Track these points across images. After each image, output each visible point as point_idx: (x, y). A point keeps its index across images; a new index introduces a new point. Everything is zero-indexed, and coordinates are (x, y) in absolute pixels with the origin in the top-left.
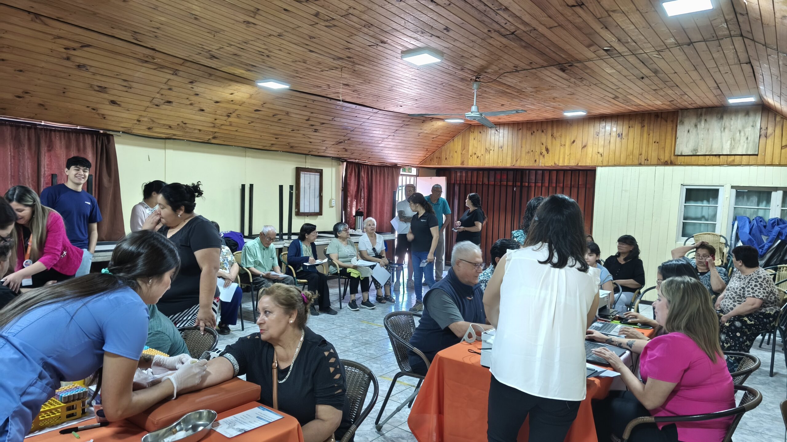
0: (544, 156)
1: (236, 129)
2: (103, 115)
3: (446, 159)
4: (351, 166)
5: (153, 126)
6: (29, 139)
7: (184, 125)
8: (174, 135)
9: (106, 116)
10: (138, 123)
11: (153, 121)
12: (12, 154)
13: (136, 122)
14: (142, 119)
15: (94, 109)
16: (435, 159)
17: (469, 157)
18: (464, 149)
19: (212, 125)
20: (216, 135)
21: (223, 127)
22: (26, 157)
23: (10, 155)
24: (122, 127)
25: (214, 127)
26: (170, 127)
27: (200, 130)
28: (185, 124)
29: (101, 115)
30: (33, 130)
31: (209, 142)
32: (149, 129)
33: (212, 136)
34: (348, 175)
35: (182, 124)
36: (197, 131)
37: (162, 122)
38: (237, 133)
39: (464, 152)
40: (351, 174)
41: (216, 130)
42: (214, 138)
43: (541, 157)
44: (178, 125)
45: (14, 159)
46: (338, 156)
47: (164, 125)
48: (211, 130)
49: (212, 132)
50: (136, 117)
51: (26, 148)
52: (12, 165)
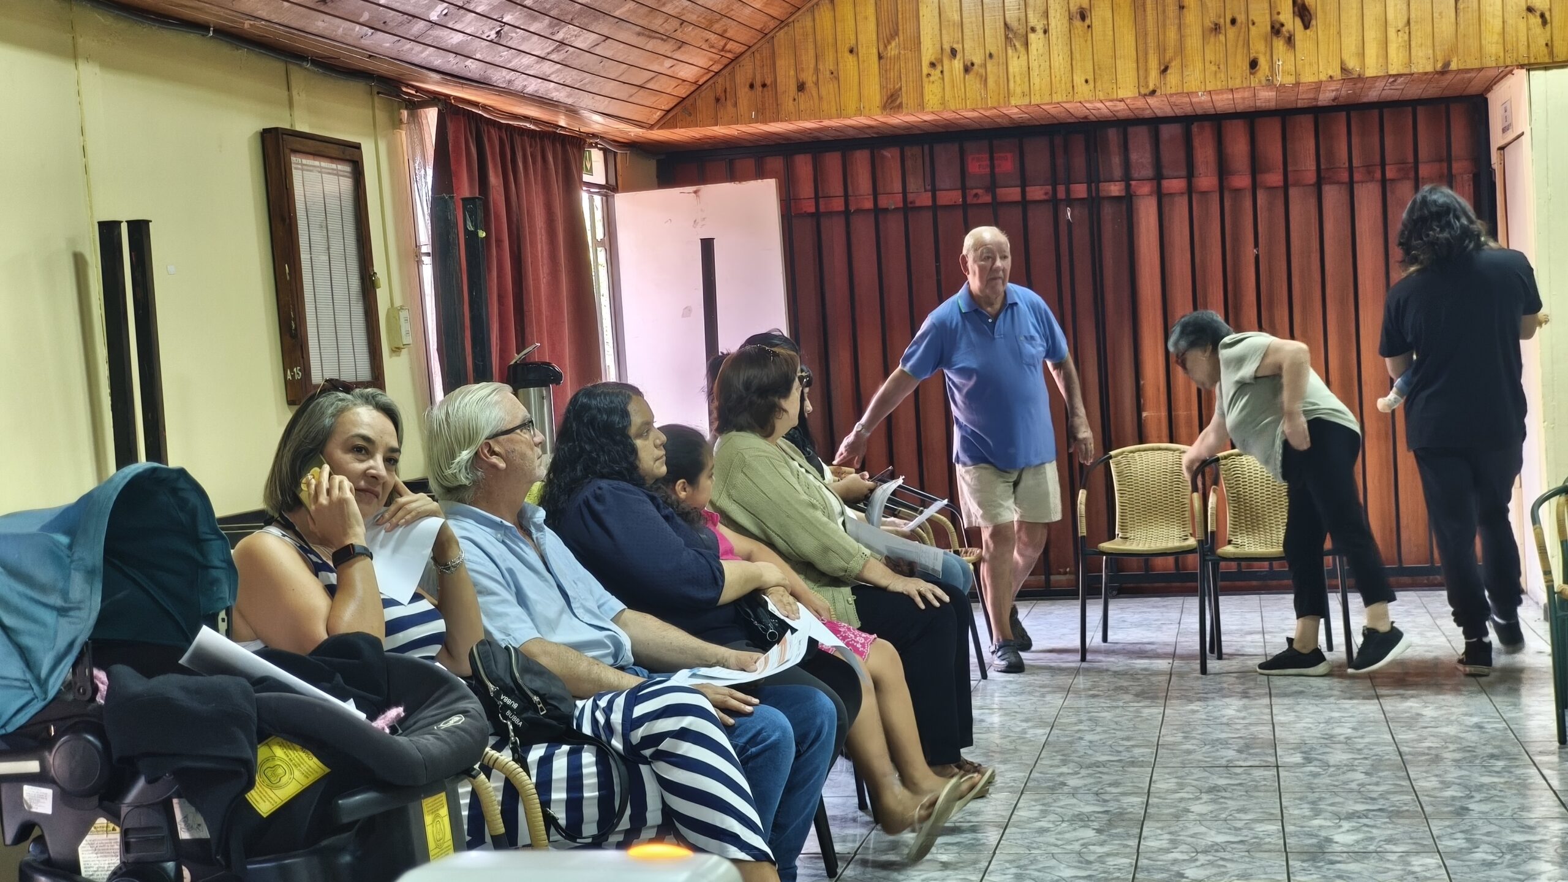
0: (1290, 40)
3: (801, 87)
16: (743, 92)
17: (926, 69)
18: (894, 34)
39: (892, 50)
43: (1279, 45)
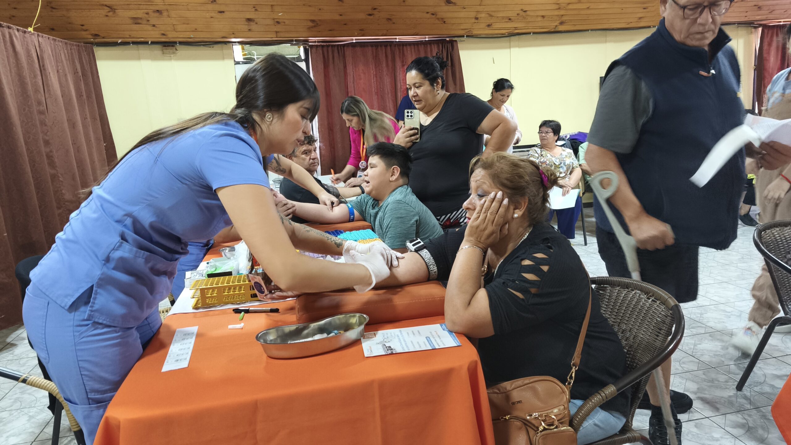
1: (587, 5)
2: (442, 19)
4: (770, 32)
5: (491, 21)
6: (386, 56)
7: (524, 14)
8: (516, 28)
9: (445, 20)
10: (476, 21)
11: (491, 16)
12: (374, 73)
13: (474, 20)
14: (479, 16)
15: (433, 14)
19: (557, 7)
20: (564, 18)
21: (570, 7)
22: (385, 74)
23: (373, 73)
24: (462, 29)
25: (559, 9)
26: (510, 19)
27: (543, 17)
28: (525, 11)
29: (440, 19)
30: (389, 47)
31: (557, 29)
32: (489, 26)
33: (559, 22)
34: (765, 47)
35: (522, 13)
36: (540, 19)
37: (501, 15)
38: (589, 12)
40: (770, 45)
41: (562, 12)
42: (562, 23)
44: (518, 14)
45: (376, 77)
46: (746, 19)
47: (503, 18)
48: (556, 13)
49: (558, 15)
50: (473, 15)
51: (384, 65)
52: (375, 82)
